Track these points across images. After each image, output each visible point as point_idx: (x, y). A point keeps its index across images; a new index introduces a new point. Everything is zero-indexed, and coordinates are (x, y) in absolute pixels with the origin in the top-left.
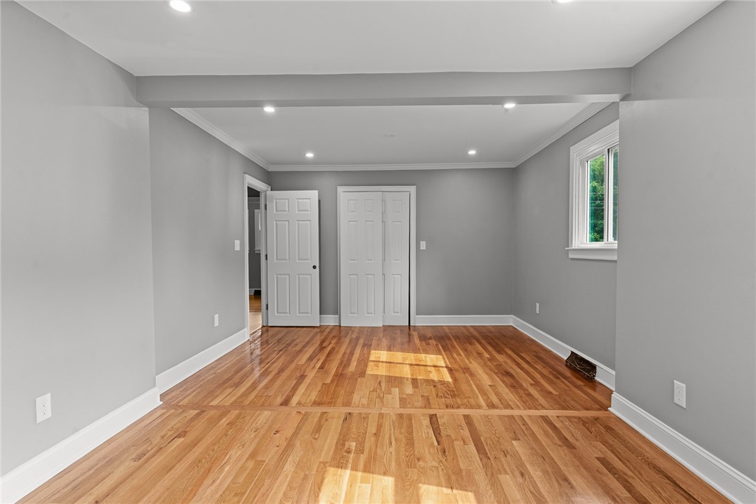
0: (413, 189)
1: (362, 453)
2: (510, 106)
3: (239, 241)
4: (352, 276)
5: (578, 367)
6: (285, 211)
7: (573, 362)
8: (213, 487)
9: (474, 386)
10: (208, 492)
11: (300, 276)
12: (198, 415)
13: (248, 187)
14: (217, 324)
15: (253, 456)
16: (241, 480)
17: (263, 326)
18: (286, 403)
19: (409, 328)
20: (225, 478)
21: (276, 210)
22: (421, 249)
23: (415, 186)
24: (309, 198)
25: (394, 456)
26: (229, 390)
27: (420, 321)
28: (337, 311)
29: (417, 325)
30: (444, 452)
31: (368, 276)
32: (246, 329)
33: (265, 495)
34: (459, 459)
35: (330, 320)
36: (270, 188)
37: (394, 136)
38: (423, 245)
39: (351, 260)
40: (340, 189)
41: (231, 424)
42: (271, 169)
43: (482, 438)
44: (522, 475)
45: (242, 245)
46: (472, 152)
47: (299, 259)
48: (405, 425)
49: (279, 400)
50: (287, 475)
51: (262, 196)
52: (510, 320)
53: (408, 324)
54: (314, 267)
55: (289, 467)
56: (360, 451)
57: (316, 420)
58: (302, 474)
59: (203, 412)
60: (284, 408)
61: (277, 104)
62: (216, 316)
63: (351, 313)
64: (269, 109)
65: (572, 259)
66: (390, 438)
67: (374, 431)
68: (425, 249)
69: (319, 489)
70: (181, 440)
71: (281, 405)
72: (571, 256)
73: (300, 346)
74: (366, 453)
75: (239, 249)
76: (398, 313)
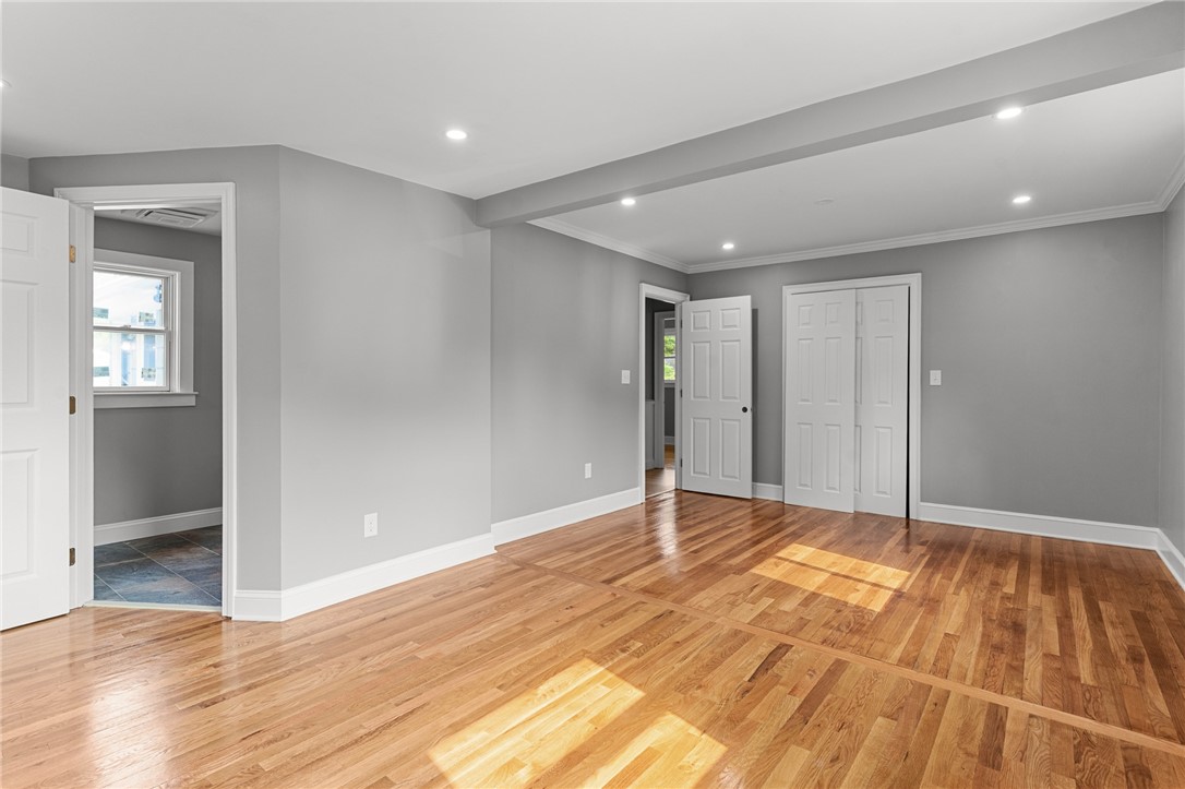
0: (915, 280)
1: (638, 657)
2: (1009, 114)
3: (629, 372)
4: (803, 426)
6: (706, 328)
8: (469, 637)
9: (912, 628)
10: (460, 641)
11: (725, 422)
12: (517, 570)
13: (647, 299)
14: (588, 475)
15: (526, 622)
16: (494, 640)
17: (676, 489)
18: (609, 581)
19: (908, 524)
20: (486, 633)
21: (695, 328)
22: (932, 383)
23: (920, 274)
24: (737, 308)
25: (672, 673)
26: (567, 554)
27: (928, 513)
28: (779, 480)
29: (922, 519)
30: (748, 691)
31: (830, 428)
32: (638, 488)
33: (502, 660)
34: (758, 706)
35: (768, 493)
36: (688, 298)
37: (830, 201)
38: (936, 377)
39: (831, 401)
40: (788, 291)
41: (535, 587)
42: (691, 270)
43: (829, 696)
44: (835, 760)
45: (635, 377)
47: (724, 398)
48: (729, 645)
49: (607, 576)
50: (538, 650)
51: (677, 309)
52: (1150, 539)
53: (905, 516)
54: (745, 410)
55: (548, 644)
56: (637, 654)
57: (625, 607)
58: (554, 654)
59: (523, 569)
60: (605, 586)
61: (637, 192)
62: (588, 466)
63: (801, 485)
64: (628, 202)
66: (691, 653)
67: (678, 640)
68: (940, 384)
69: (555, 674)
70: (483, 589)
71: (604, 582)
73: (698, 520)
74: (642, 658)
75: (628, 382)
76: (885, 493)
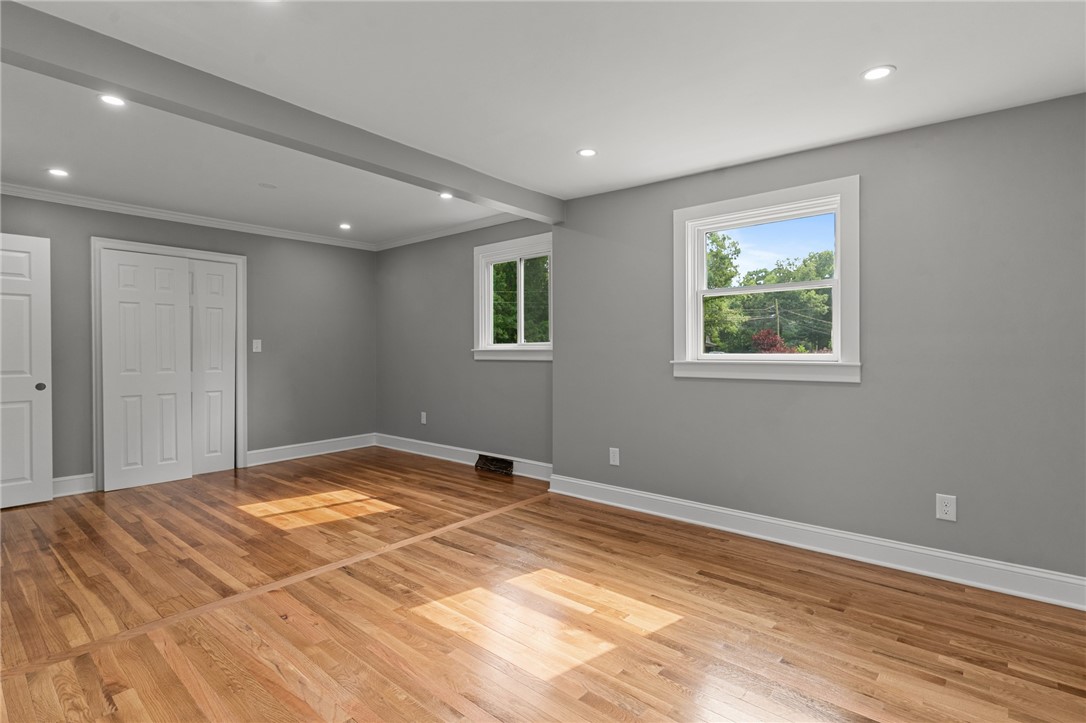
0: (242, 260)
4: (128, 399)
5: (493, 468)
7: (484, 464)
19: (236, 473)
22: (254, 350)
23: (245, 257)
24: (26, 252)
27: (254, 459)
28: (91, 466)
29: (249, 465)
31: (164, 397)
38: (257, 346)
40: (97, 243)
46: (345, 227)
52: (372, 440)
53: (233, 468)
54: (41, 387)
65: (477, 361)
68: (261, 351)
72: (476, 358)
76: (216, 451)
